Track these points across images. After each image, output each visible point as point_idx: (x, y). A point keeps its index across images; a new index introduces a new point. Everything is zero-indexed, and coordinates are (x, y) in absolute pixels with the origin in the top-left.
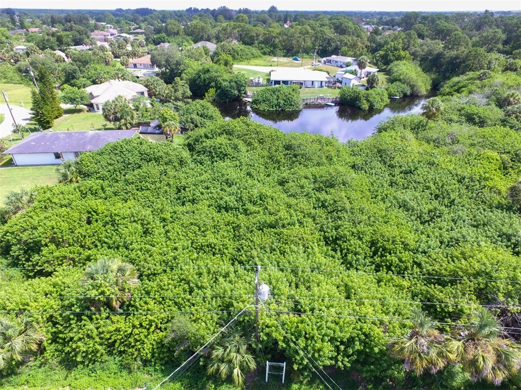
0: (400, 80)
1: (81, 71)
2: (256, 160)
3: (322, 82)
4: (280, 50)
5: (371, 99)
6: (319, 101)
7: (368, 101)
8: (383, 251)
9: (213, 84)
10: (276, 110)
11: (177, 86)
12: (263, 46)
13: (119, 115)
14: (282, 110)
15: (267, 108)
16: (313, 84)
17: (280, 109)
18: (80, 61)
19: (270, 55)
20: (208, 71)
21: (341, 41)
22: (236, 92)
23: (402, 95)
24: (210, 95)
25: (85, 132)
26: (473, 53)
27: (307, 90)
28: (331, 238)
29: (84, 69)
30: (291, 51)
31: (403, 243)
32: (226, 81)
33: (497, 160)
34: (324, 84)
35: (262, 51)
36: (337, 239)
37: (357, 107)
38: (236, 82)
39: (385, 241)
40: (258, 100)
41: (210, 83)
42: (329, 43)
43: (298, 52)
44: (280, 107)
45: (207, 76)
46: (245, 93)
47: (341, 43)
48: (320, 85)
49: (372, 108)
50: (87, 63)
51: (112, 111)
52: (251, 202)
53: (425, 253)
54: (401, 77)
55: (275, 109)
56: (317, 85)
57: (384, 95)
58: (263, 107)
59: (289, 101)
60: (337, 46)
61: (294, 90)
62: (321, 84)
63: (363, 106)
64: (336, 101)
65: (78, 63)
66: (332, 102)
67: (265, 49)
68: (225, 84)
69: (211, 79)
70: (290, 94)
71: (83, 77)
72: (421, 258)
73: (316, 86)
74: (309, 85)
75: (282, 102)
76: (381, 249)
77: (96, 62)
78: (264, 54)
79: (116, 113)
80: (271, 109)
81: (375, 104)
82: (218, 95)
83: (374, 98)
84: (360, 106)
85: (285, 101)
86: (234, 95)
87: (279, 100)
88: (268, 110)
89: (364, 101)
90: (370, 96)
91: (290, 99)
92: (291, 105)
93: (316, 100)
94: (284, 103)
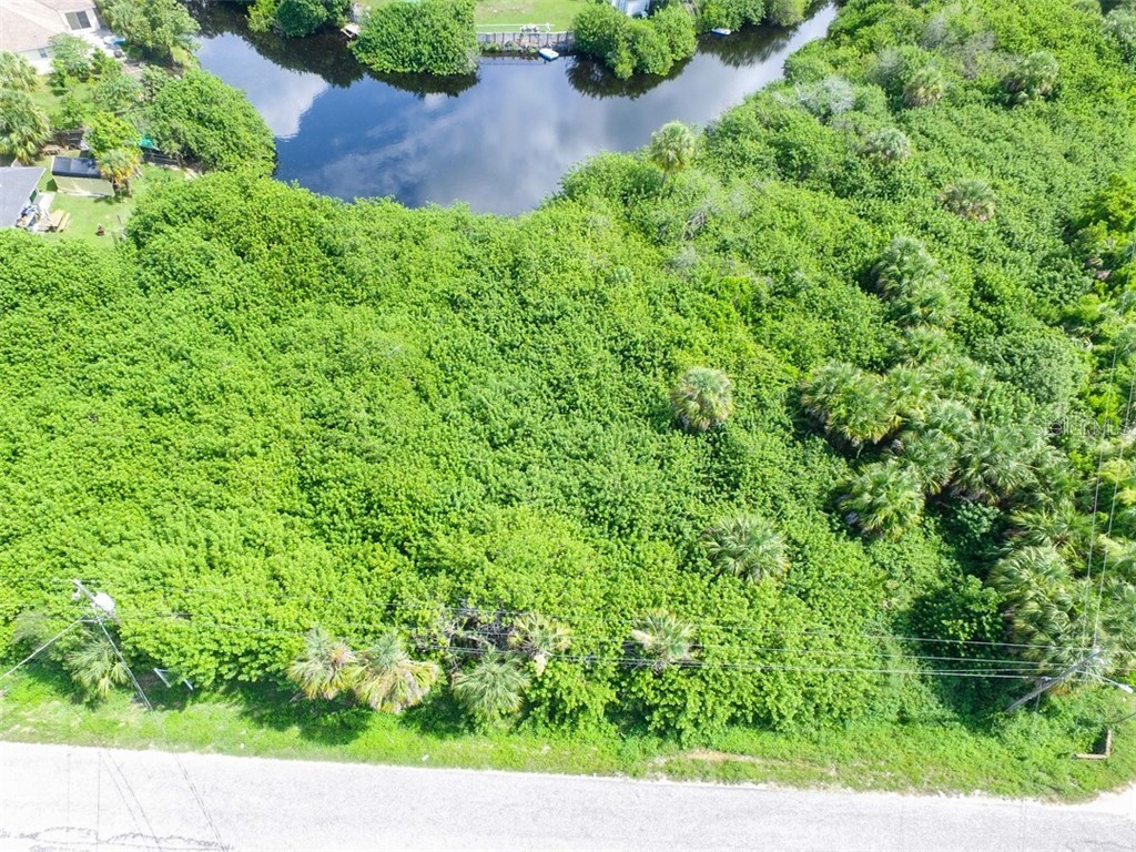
5: (640, 48)
6: (525, 42)
7: (634, 52)
10: (412, 71)
14: (426, 71)
15: (389, 66)
17: (421, 70)
22: (322, 11)
23: (738, 23)
24: (260, 13)
28: (309, 481)
36: (318, 483)
37: (609, 68)
40: (369, 41)
44: (420, 65)
46: (347, 12)
49: (643, 72)
53: (445, 513)
55: (409, 69)
58: (381, 62)
59: (441, 51)
63: (621, 66)
64: (564, 43)
66: (553, 48)
70: (445, 28)
75: (426, 49)
80: (400, 70)
81: (650, 60)
82: (280, 16)
84: (615, 65)
85: (434, 48)
87: (420, 46)
88: (392, 71)
89: (625, 54)
90: (641, 39)
91: (444, 43)
92: (447, 58)
93: (517, 37)
94: (429, 54)
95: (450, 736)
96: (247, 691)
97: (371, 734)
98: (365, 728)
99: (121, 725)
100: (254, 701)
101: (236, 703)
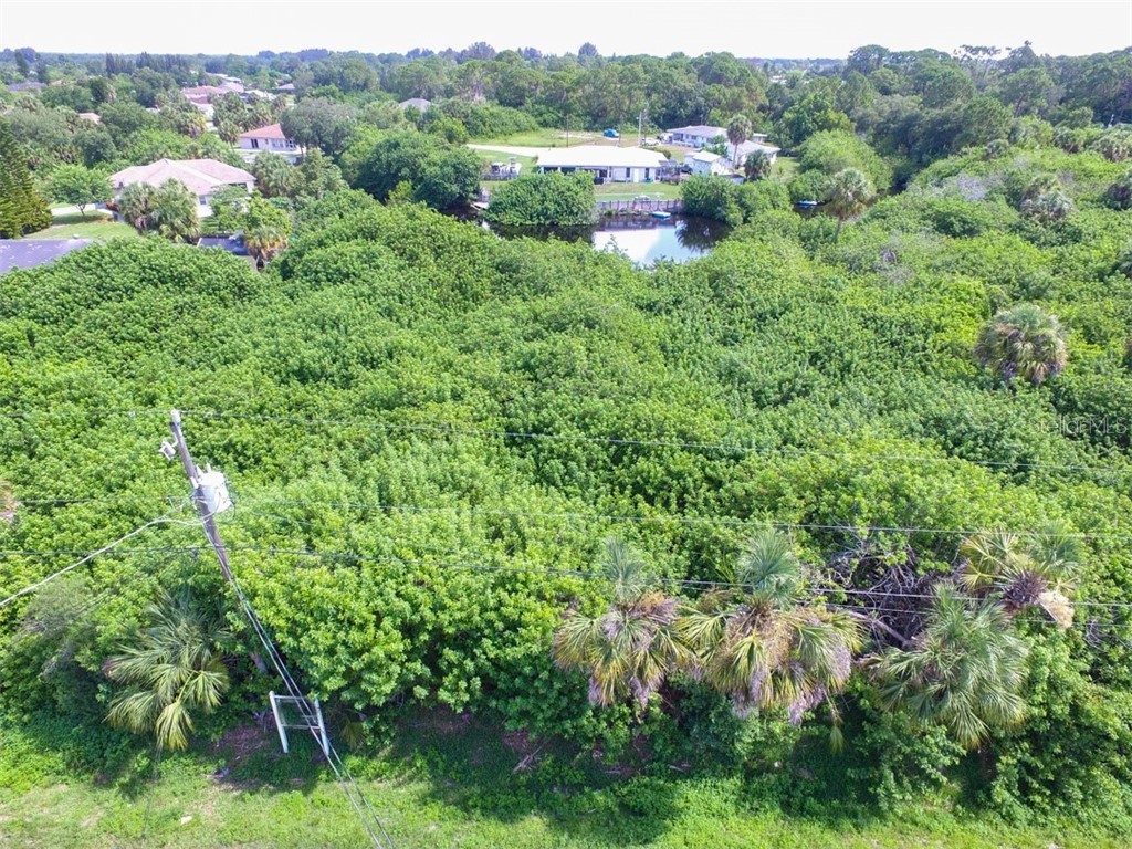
0: (819, 167)
1: (117, 144)
2: (418, 288)
3: (647, 169)
4: (578, 115)
5: (749, 202)
6: (638, 208)
7: (742, 205)
8: (633, 452)
9: (405, 171)
10: (539, 224)
11: (313, 167)
12: (543, 108)
13: (155, 215)
14: (552, 222)
15: (518, 220)
16: (628, 175)
17: (548, 222)
18: (118, 123)
19: (556, 127)
20: (396, 145)
21: (707, 96)
22: (455, 188)
23: (822, 198)
24: (399, 195)
25: (58, 243)
26: (977, 109)
27: (615, 186)
29: (126, 140)
30: (602, 119)
31: (682, 434)
32: (435, 164)
33: (978, 295)
34: (652, 174)
35: (541, 119)
37: (719, 220)
38: (454, 166)
39: (642, 430)
40: (501, 203)
41: (399, 170)
42: (681, 102)
43: (617, 121)
44: (547, 218)
45: (394, 155)
46: (477, 192)
47: (707, 100)
48: (643, 177)
50: (134, 127)
51: (142, 207)
52: (364, 362)
54: (822, 159)
55: (536, 222)
56: (637, 176)
57: (778, 195)
58: (511, 217)
59: (566, 204)
60: (698, 106)
61: (579, 182)
62: (647, 175)
63: (731, 216)
64: (675, 207)
65: (113, 127)
66: (666, 211)
67: (546, 116)
68: (431, 170)
69: (402, 163)
70: (569, 190)
71: (123, 157)
72: (721, 468)
73: (636, 180)
74: (621, 175)
75: (552, 207)
76: (630, 449)
77: (154, 125)
78: (545, 124)
79: (150, 210)
80: (529, 222)
82: (416, 196)
83: (756, 199)
84: (724, 217)
85: (559, 205)
86: (452, 194)
87: (546, 203)
88: (521, 224)
89: (734, 206)
90: (747, 195)
91: (570, 199)
92: (572, 213)
93: (631, 205)
94: (556, 209)
95: (847, 824)
96: (432, 752)
97: (689, 821)
98: (673, 813)
99: (184, 820)
100: (446, 771)
101: (411, 779)
